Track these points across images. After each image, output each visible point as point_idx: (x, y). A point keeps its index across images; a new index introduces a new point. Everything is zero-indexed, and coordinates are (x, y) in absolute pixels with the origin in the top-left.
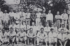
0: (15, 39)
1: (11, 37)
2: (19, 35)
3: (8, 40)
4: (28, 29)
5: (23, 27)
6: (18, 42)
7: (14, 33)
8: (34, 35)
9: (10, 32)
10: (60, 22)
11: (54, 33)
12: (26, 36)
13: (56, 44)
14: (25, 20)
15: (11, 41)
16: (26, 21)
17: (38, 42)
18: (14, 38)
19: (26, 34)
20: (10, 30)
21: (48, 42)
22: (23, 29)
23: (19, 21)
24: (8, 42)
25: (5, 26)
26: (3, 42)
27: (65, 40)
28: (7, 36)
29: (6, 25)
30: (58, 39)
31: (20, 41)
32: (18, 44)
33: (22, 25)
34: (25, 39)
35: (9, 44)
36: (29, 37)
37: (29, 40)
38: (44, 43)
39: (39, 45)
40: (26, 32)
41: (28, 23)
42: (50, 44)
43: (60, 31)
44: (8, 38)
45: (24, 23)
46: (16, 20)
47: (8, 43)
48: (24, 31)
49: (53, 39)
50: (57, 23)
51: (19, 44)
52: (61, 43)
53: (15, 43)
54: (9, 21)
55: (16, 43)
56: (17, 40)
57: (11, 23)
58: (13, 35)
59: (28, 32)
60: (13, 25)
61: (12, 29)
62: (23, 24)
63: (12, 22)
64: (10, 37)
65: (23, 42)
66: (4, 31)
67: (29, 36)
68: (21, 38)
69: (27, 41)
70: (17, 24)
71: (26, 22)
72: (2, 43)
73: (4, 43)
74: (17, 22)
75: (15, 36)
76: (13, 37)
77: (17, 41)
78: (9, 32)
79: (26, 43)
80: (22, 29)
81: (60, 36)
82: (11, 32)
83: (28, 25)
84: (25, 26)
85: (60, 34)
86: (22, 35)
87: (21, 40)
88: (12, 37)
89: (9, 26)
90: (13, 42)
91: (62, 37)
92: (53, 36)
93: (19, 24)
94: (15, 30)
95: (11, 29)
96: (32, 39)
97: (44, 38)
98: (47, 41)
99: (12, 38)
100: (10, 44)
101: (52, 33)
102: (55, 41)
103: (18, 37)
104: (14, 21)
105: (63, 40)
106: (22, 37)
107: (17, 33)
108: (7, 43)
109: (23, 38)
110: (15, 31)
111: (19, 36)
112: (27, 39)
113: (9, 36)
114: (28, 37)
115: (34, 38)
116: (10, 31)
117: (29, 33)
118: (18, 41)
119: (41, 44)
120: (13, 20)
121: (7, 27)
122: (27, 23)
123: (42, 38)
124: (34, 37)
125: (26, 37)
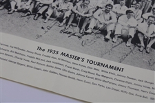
2: (58, 6)
6: (48, 17)
8: (88, 13)
10: (150, 3)
11: (132, 18)
13: (130, 40)
17: (91, 26)
21: (114, 31)
24: (30, 10)
27: (152, 36)
30: (137, 32)
31: (53, 16)
32: (47, 20)
35: (28, 15)
36: (75, 14)
37: (75, 18)
38: (104, 32)
39: (93, 32)
42: (116, 37)
43: (147, 18)
44: (33, 4)
49: (127, 28)
50: (144, 4)
51: (49, 20)
52: (141, 39)
55: (44, 18)
56: (50, 12)
64: (38, 3)
65: (60, 20)
68: (59, 11)
69: (68, 19)
75: (48, 5)
79: (64, 21)
81: (143, 27)
85: (145, 24)
87: (58, 14)
91: (148, 29)
92: (129, 23)
96: (80, 18)
97: (107, 23)
98: (113, 29)
100: (31, 14)
101: (129, 18)
102: (130, 34)
103: (53, 8)
105: (149, 35)
112: (70, 16)
114: (73, 12)
115: (86, 17)
117: (79, 7)
119: (97, 31)
123: (102, 21)
124: (87, 15)
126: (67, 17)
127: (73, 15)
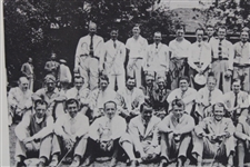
0: (191, 146)
1: (175, 135)
2: (207, 131)
3: (162, 150)
4: (242, 109)
5: (222, 98)
7: (187, 124)
9: (173, 119)
12: (235, 136)
14: (230, 73)
15: (173, 152)
16: (235, 76)
18: (187, 140)
19: (232, 129)
20: (170, 108)
22: (222, 109)
23: (206, 74)
24: (164, 154)
25: (154, 93)
26: (144, 155)
28: (160, 133)
29: (157, 92)
31: (207, 154)
32: (199, 164)
33: (216, 89)
34: (230, 145)
36: (244, 142)
40: (235, 118)
41: (242, 84)
44: (163, 141)
45: (226, 84)
46: (195, 72)
47: (164, 161)
48: (227, 115)
51: (203, 164)
53: (188, 161)
54: (168, 75)
55: (194, 162)
56: (198, 148)
57: (174, 83)
58: (181, 129)
59: (242, 119)
60: (184, 91)
61: (180, 106)
62: (221, 88)
63: (180, 79)
64: (170, 136)
65: (222, 158)
66: (150, 112)
67: (244, 137)
68: (213, 141)
69: (235, 154)
70: (198, 87)
71: (233, 81)
72: (140, 160)
73: (148, 161)
74: (199, 79)
75: (189, 134)
76: (183, 136)
77: (197, 155)
78: (168, 118)
79: (231, 161)
80: (217, 108)
82: (176, 119)
83: (241, 93)
84: (229, 96)
86: (217, 130)
87: (214, 148)
88: (177, 138)
89: (166, 94)
90: (182, 157)
93: (206, 88)
94: (189, 109)
95: (176, 107)
99: (177, 141)
100: (168, 163)
104: (186, 74)
106: (217, 140)
107: (197, 123)
108: (158, 159)
109: (220, 142)
110: (192, 114)
111: (205, 134)
112: (236, 148)
113: (166, 134)
114: (239, 140)
116: (171, 114)
117: (246, 125)
118: (201, 153)
120: (183, 71)
121: (161, 98)
122: (238, 83)
125: (232, 138)
126: (232, 153)
127: (241, 145)
